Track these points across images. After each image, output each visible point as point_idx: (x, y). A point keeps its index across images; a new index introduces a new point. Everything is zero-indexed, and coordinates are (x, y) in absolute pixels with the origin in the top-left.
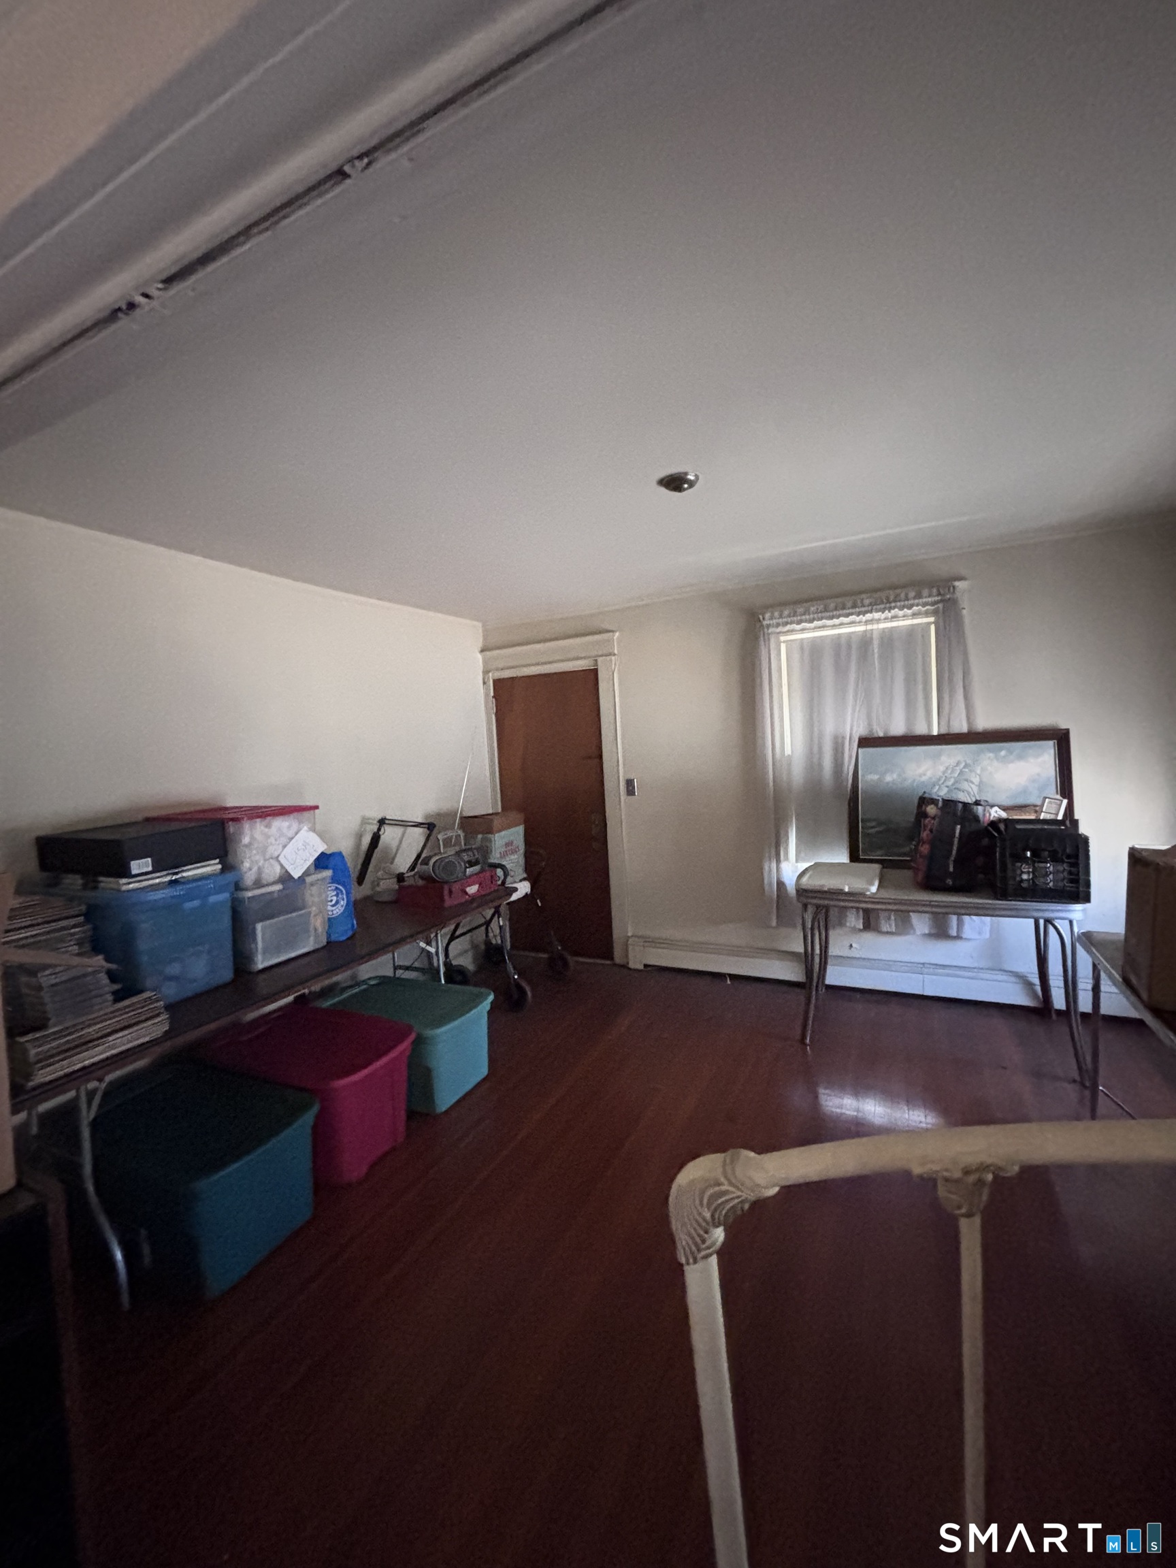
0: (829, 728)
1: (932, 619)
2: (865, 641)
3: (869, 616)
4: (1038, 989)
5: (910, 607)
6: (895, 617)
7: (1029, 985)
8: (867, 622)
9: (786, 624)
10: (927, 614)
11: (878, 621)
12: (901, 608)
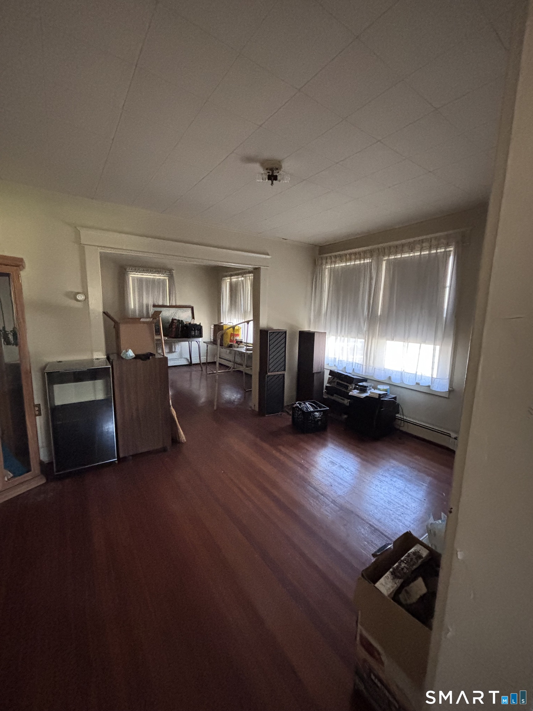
0: (145, 302)
1: (167, 278)
2: (153, 281)
3: (154, 274)
5: (163, 274)
6: (160, 276)
8: (154, 276)
9: (133, 272)
10: (167, 277)
11: (156, 276)
12: (162, 274)
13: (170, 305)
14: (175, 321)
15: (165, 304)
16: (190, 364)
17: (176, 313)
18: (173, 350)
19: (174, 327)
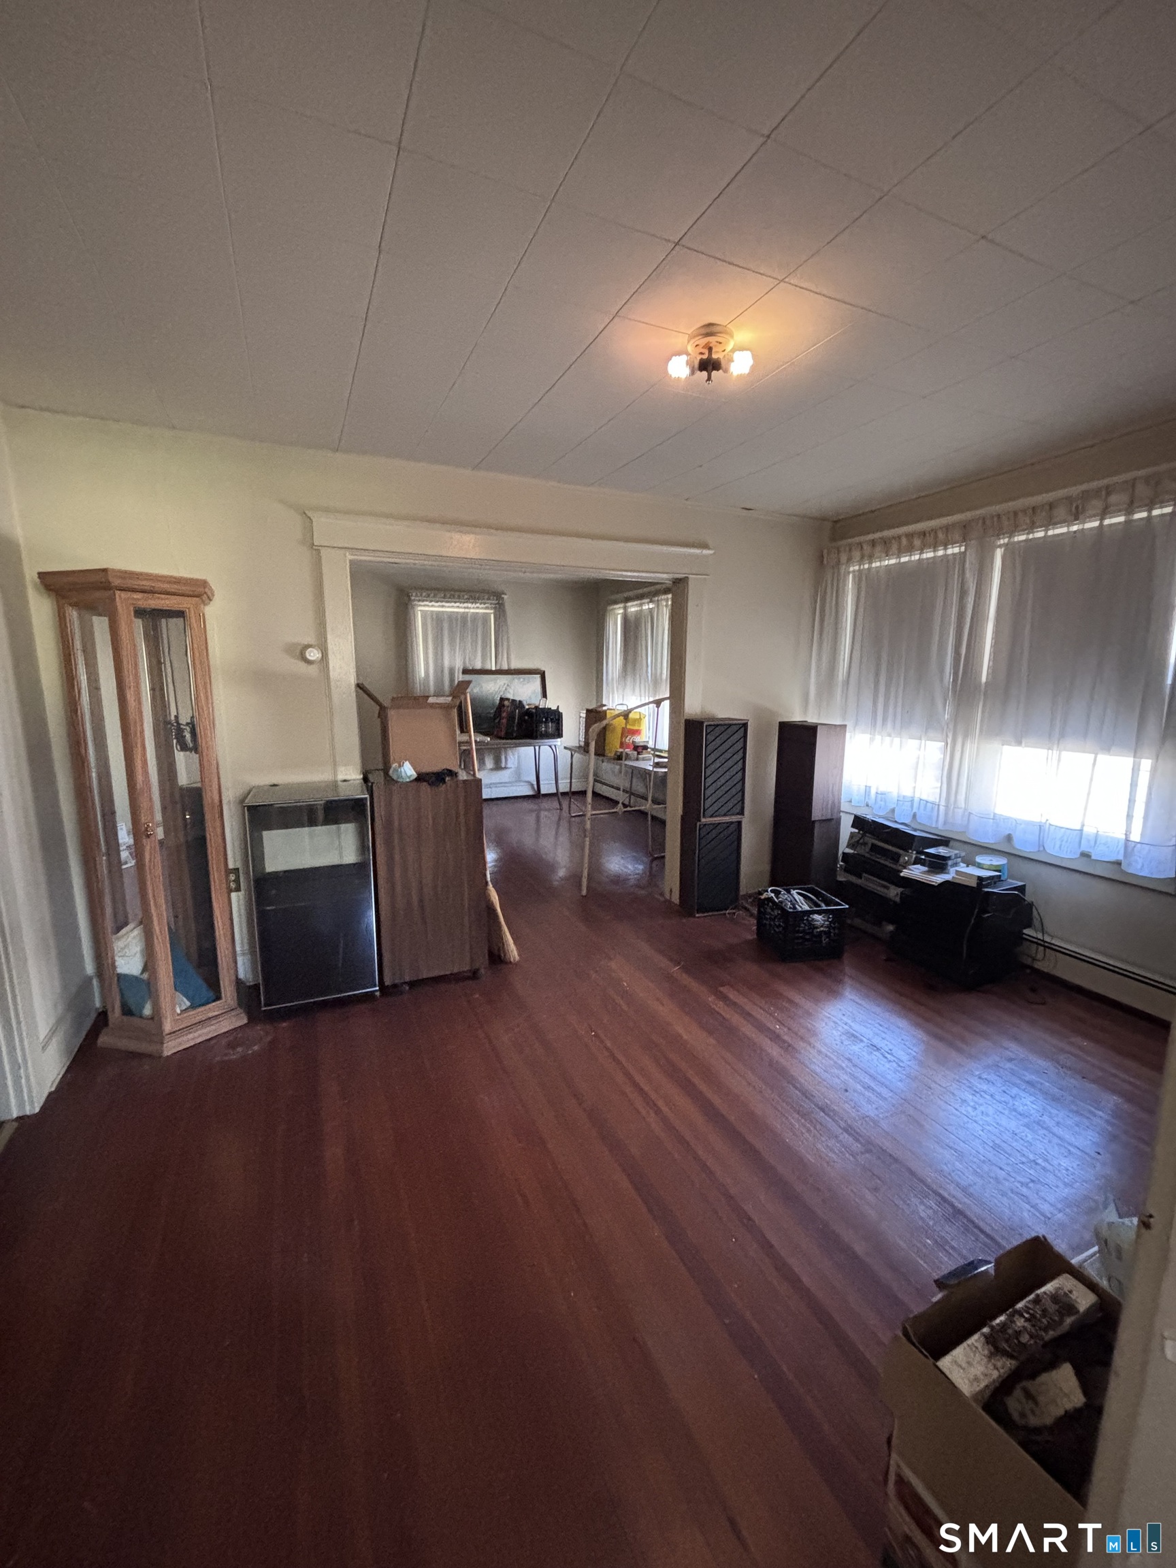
0: (447, 663)
1: (492, 611)
2: (464, 617)
3: (466, 605)
4: (536, 787)
5: (485, 603)
6: (478, 608)
7: (532, 785)
8: (465, 608)
9: (423, 601)
10: (491, 609)
11: (470, 608)
12: (481, 604)
13: (498, 668)
14: (506, 703)
15: (488, 667)
16: (537, 796)
17: (508, 685)
18: (503, 766)
19: (504, 715)
